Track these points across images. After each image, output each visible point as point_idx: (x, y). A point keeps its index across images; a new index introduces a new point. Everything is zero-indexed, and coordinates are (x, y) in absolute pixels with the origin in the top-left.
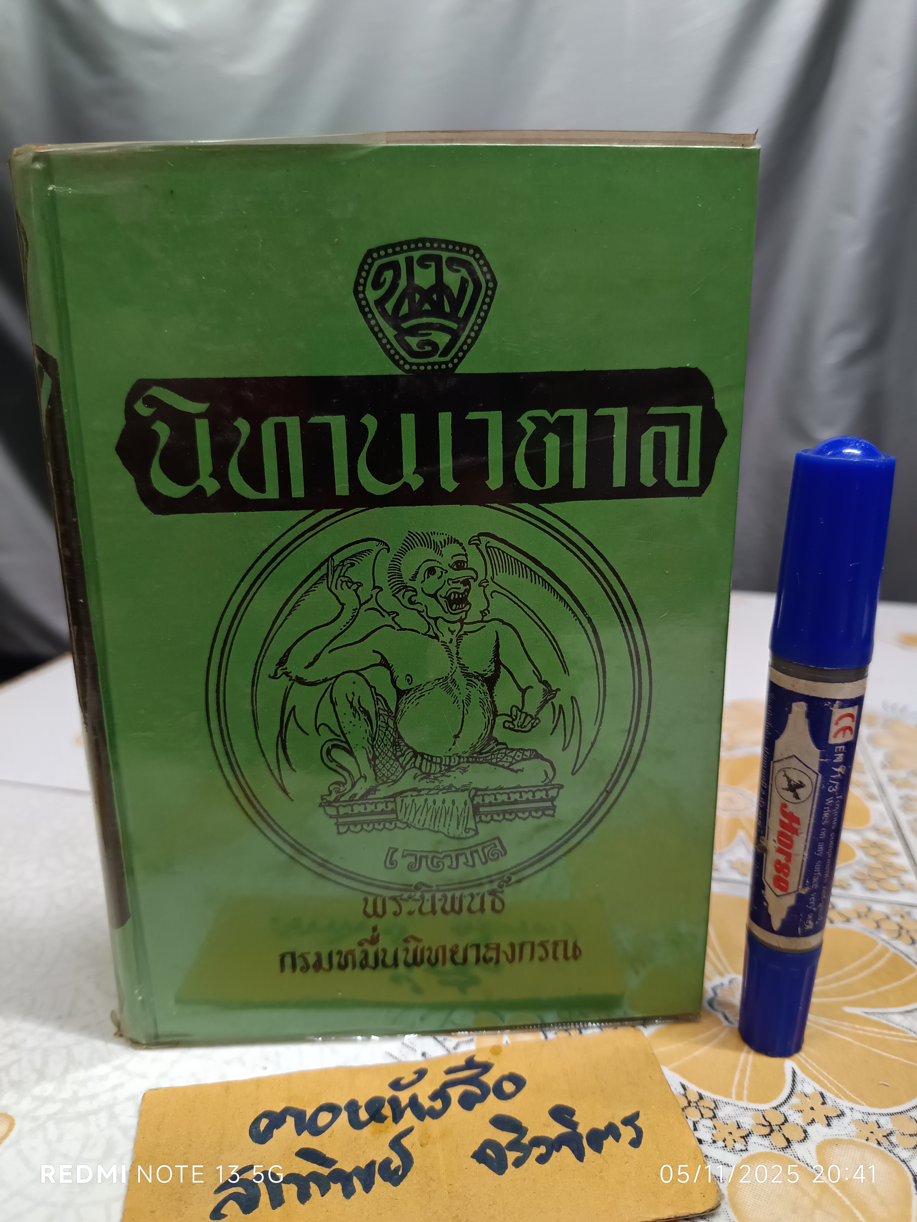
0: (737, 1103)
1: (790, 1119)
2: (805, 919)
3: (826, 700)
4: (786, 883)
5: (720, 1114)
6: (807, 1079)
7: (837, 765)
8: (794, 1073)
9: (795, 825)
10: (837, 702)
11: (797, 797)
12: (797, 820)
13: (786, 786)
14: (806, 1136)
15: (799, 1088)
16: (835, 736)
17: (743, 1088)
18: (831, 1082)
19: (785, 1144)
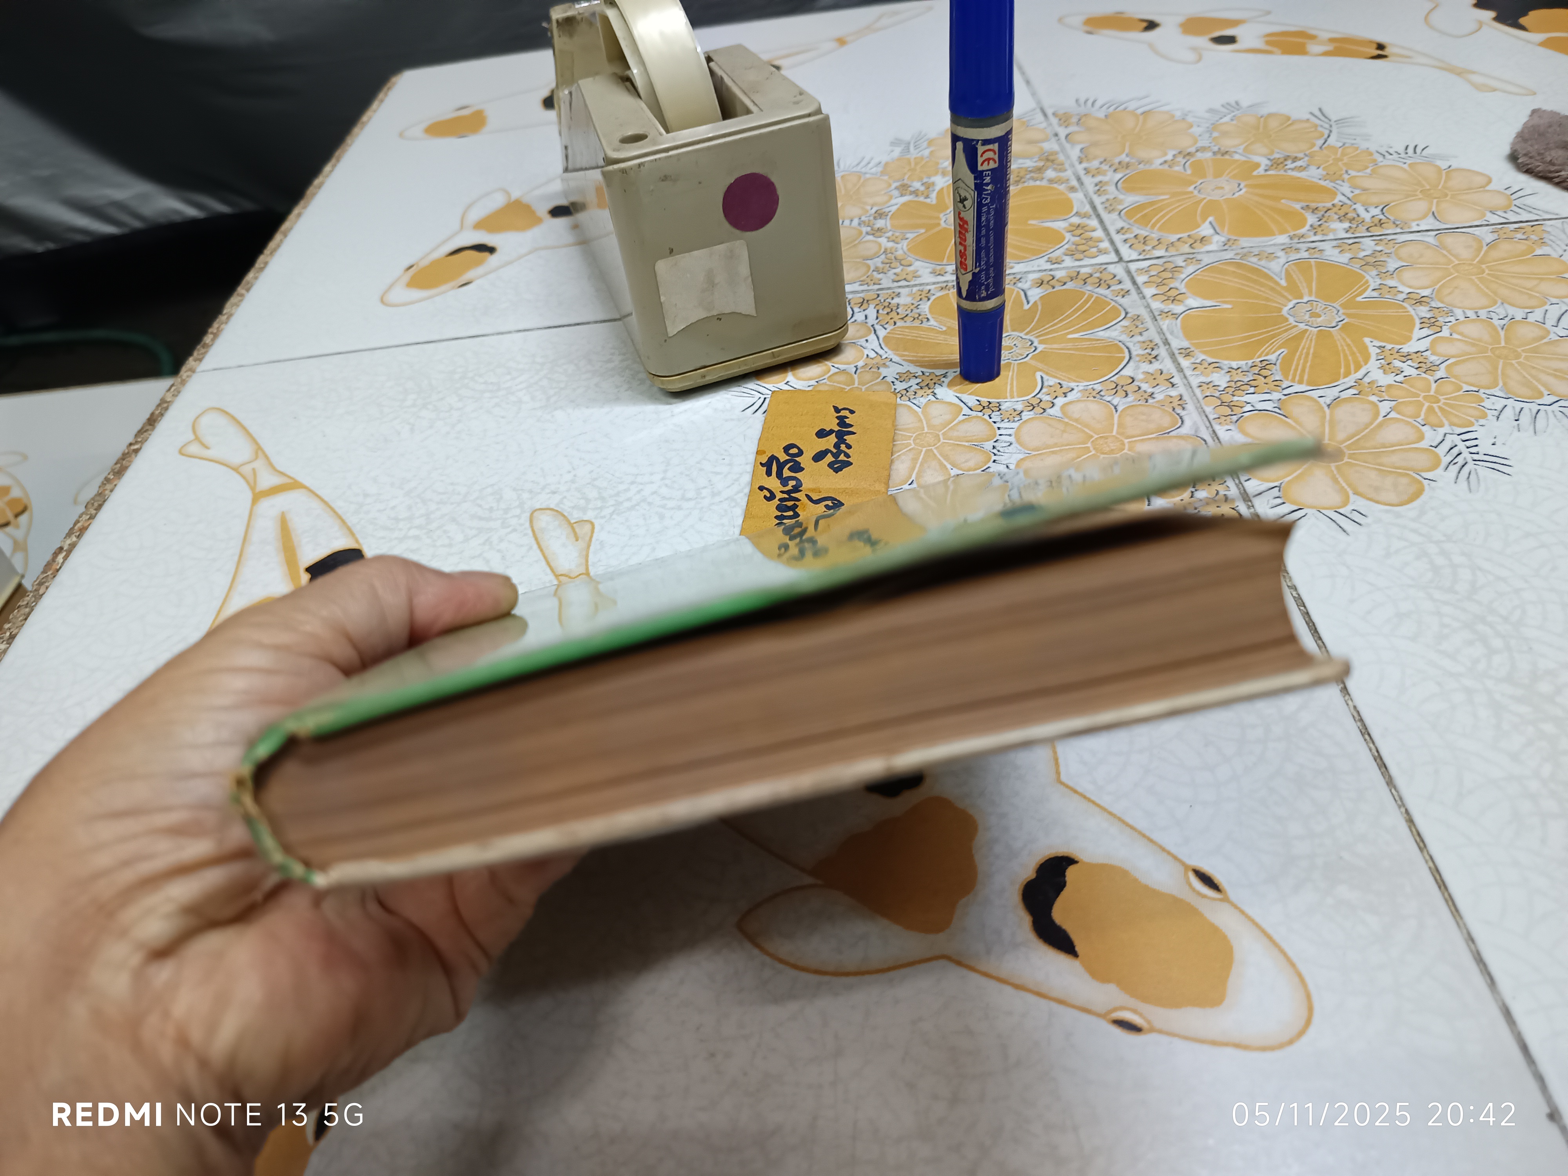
0: (1011, 400)
1: (1043, 399)
2: (980, 289)
3: (973, 140)
4: (966, 265)
5: (1002, 407)
6: (1050, 378)
7: (987, 185)
8: (1042, 378)
9: (966, 226)
10: (980, 141)
11: (964, 206)
12: (966, 223)
13: (959, 200)
14: (1053, 405)
15: (1046, 384)
16: (982, 164)
17: (1013, 392)
18: (1065, 376)
19: (1043, 411)
